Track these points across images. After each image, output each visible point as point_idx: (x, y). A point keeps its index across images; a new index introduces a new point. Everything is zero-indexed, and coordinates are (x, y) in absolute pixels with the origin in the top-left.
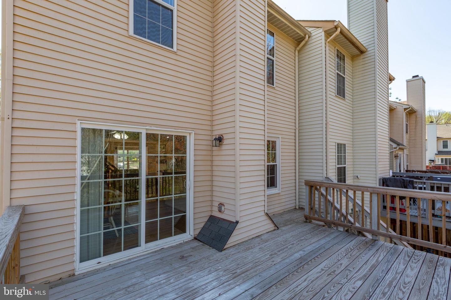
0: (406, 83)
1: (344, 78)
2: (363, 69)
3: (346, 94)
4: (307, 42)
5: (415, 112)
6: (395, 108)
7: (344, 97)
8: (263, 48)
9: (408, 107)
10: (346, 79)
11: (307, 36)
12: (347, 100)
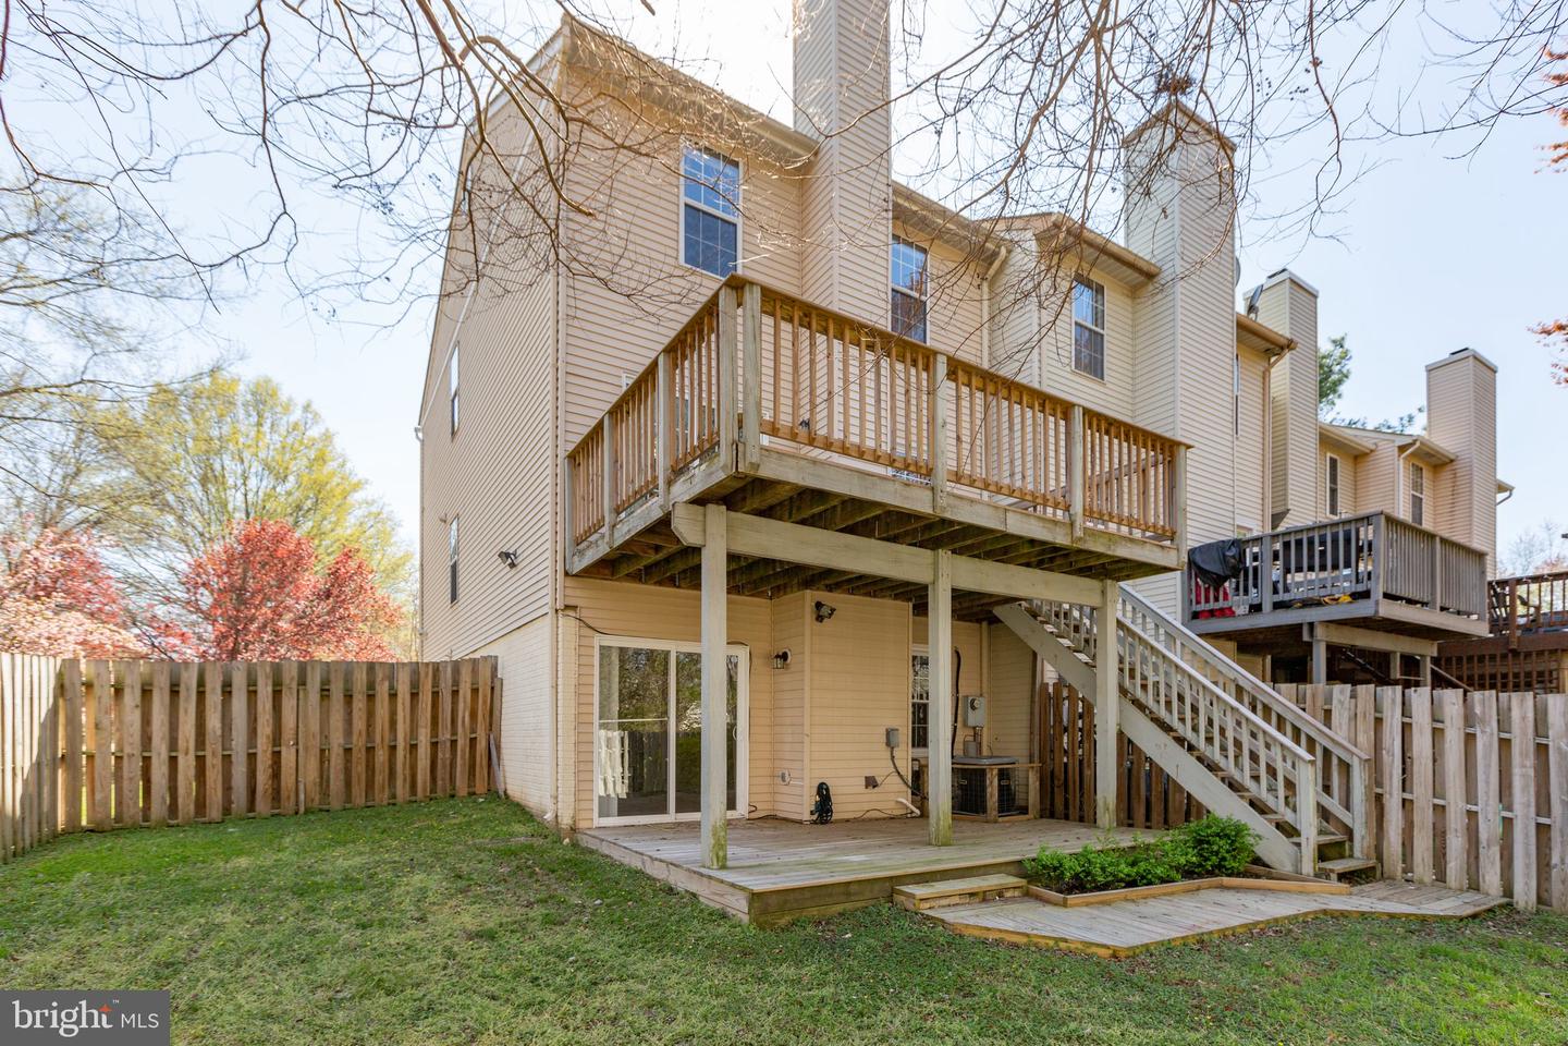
0: (1425, 374)
1: (1102, 336)
2: (1153, 313)
3: (1106, 371)
4: (1005, 262)
5: (1452, 461)
6: (1373, 447)
7: (1102, 378)
8: (883, 271)
9: (1409, 441)
10: (1106, 338)
11: (1003, 251)
12: (1109, 385)
